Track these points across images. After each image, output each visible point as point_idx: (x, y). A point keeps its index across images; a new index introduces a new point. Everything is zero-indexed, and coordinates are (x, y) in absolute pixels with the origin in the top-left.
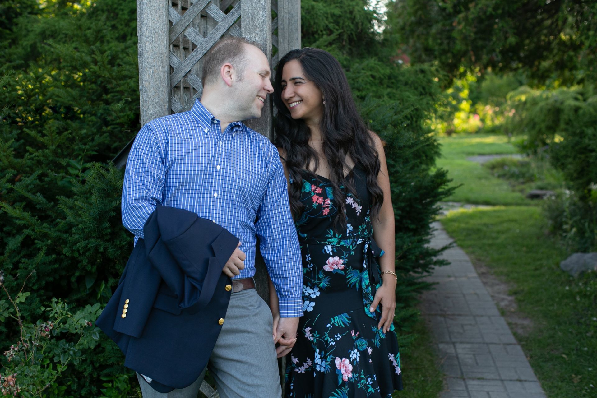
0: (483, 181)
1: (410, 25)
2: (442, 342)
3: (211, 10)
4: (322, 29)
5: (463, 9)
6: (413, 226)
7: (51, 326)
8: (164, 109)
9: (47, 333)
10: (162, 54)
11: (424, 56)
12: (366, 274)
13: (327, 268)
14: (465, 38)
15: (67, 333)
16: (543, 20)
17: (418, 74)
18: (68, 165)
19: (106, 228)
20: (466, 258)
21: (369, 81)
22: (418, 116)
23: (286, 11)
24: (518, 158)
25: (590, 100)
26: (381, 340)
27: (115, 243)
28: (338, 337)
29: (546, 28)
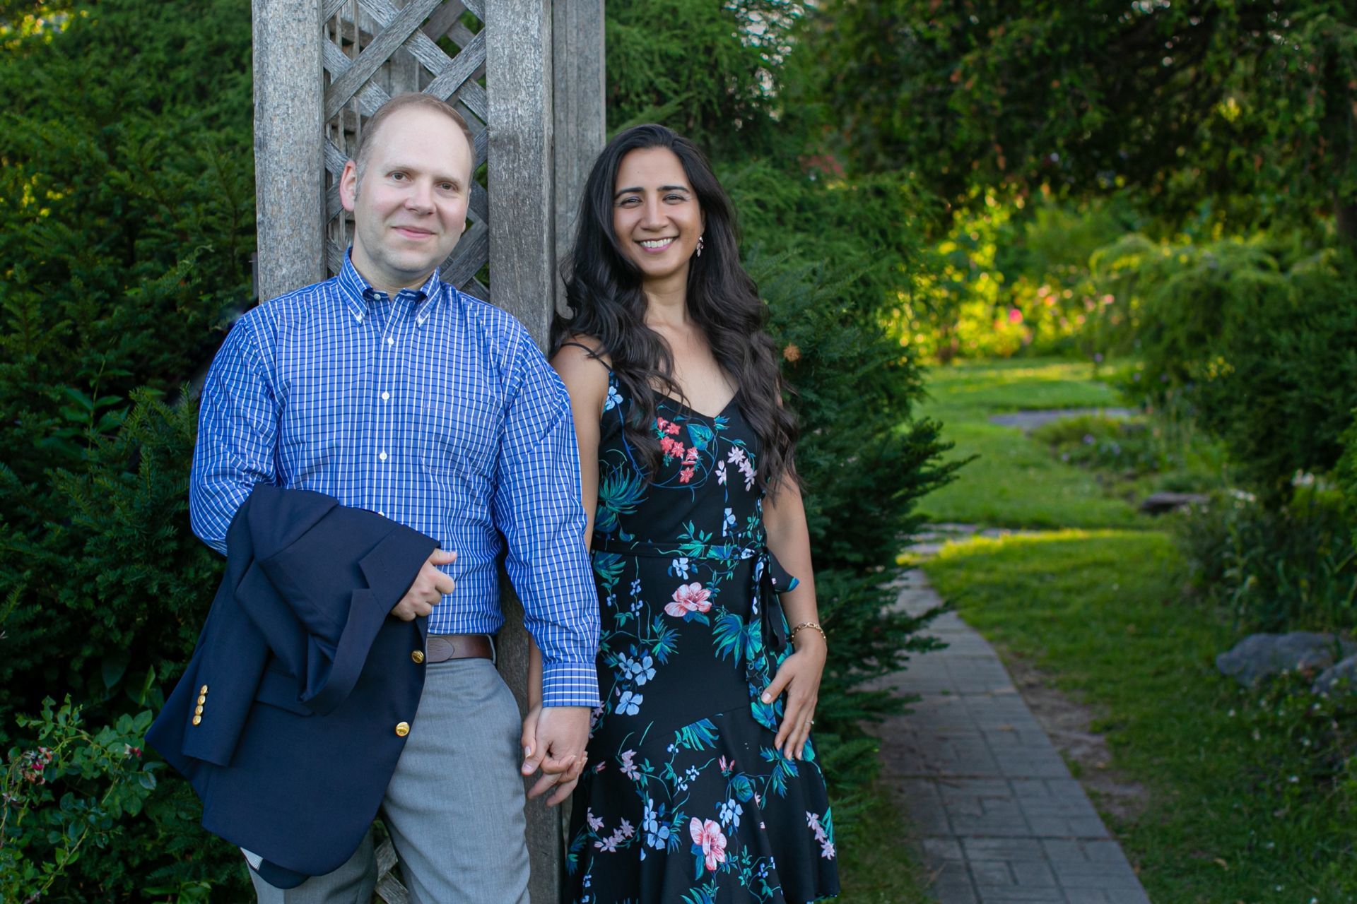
0: (1032, 473)
1: (845, 81)
2: (931, 836)
3: (417, 47)
4: (640, 89)
5: (974, 42)
6: (856, 557)
7: (46, 756)
8: (313, 267)
9: (37, 773)
10: (308, 143)
11: (881, 159)
12: (756, 629)
13: (672, 610)
14: (981, 112)
15: (79, 776)
16: (1171, 70)
17: (868, 200)
18: (65, 401)
19: (168, 539)
20: (990, 651)
21: (752, 215)
22: (871, 298)
23: (572, 49)
24: (1121, 416)
25: (1296, 270)
26: (789, 780)
27: (183, 576)
28: (693, 773)
29: (1183, 89)
